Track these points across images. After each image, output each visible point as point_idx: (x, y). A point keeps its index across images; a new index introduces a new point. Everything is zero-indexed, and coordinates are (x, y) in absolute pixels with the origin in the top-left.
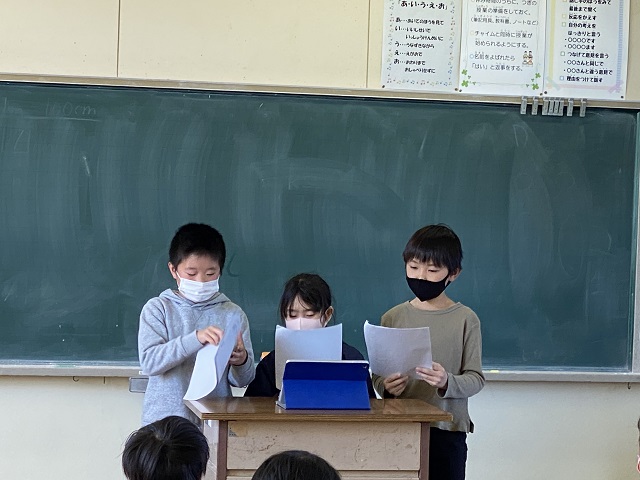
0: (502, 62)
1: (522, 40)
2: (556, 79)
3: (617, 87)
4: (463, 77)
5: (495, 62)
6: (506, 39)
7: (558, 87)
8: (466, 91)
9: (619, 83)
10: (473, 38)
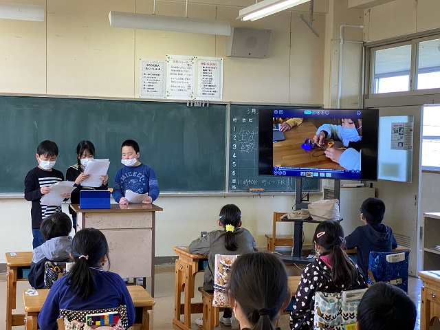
0: (180, 88)
1: (187, 81)
2: (198, 94)
3: (219, 97)
4: (167, 94)
5: (178, 88)
6: (181, 81)
7: (199, 97)
8: (168, 98)
9: (220, 95)
10: (170, 81)
